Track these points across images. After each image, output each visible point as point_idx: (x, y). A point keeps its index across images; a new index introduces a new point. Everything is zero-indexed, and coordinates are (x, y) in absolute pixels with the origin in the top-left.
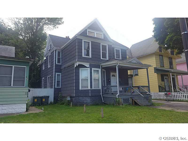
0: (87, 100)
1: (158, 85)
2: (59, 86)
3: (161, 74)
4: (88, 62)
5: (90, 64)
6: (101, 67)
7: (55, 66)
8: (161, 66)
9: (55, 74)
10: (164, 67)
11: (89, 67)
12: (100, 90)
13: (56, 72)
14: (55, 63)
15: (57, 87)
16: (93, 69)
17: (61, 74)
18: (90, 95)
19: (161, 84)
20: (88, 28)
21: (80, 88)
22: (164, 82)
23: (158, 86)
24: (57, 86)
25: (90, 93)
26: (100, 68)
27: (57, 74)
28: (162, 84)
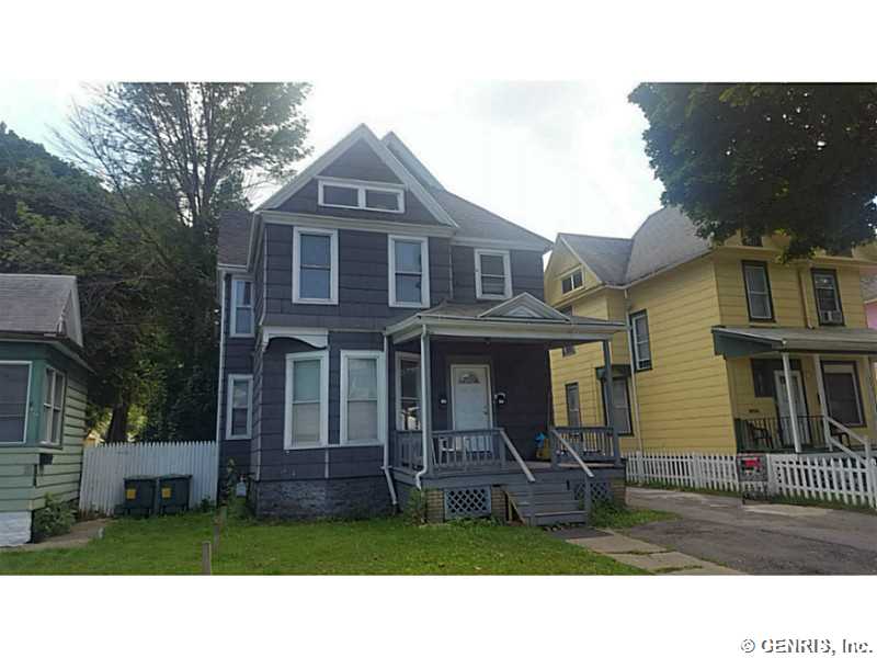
0: (313, 498)
1: (733, 415)
2: (245, 432)
3: (752, 360)
4: (318, 326)
5: (330, 332)
6: (390, 343)
7: (225, 345)
8: (751, 320)
9: (225, 381)
10: (773, 320)
11: (324, 348)
12: (381, 448)
13: (227, 370)
14: (227, 332)
15: (235, 437)
16: (344, 354)
17: (251, 376)
18: (327, 476)
19: (751, 411)
20: (321, 174)
21: (288, 444)
22: (771, 399)
23: (730, 421)
24: (233, 433)
25: (327, 466)
26: (383, 350)
27: (232, 378)
28: (757, 411)
